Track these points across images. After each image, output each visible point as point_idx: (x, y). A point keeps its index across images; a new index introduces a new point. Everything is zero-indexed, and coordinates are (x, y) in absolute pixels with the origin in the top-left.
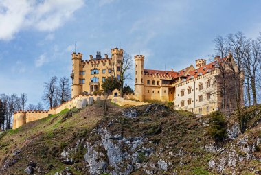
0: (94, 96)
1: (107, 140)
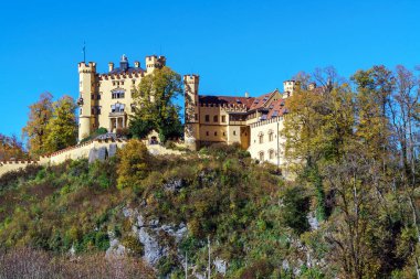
0: (117, 142)
1: (139, 228)
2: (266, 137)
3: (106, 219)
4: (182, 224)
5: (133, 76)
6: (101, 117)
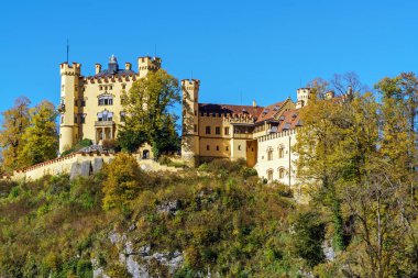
0: (103, 156)
1: (127, 256)
2: (276, 153)
3: (89, 245)
4: (177, 252)
5: (124, 79)
6: (84, 126)
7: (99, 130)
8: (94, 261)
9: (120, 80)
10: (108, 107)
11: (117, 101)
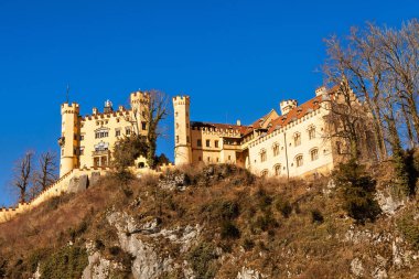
0: (100, 170)
1: (129, 234)
2: (270, 153)
5: (118, 114)
6: (82, 157)
7: (96, 160)
8: (89, 246)
9: (115, 116)
10: (104, 139)
11: (112, 133)
